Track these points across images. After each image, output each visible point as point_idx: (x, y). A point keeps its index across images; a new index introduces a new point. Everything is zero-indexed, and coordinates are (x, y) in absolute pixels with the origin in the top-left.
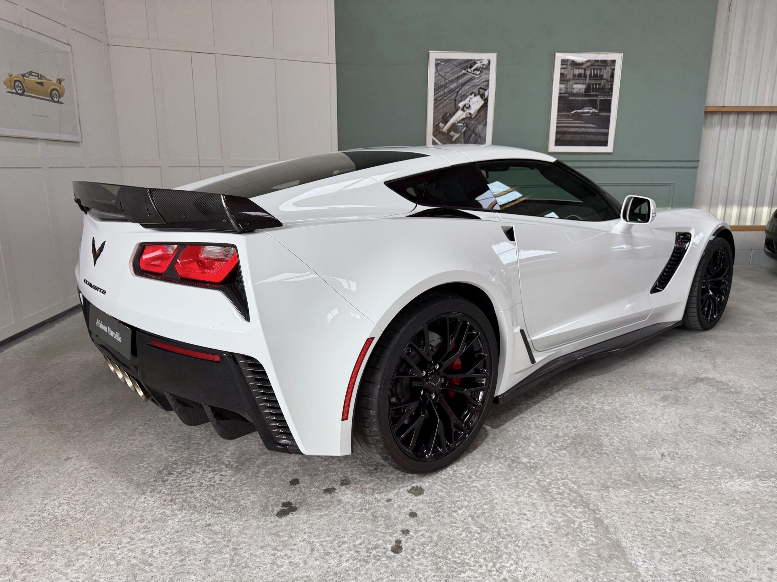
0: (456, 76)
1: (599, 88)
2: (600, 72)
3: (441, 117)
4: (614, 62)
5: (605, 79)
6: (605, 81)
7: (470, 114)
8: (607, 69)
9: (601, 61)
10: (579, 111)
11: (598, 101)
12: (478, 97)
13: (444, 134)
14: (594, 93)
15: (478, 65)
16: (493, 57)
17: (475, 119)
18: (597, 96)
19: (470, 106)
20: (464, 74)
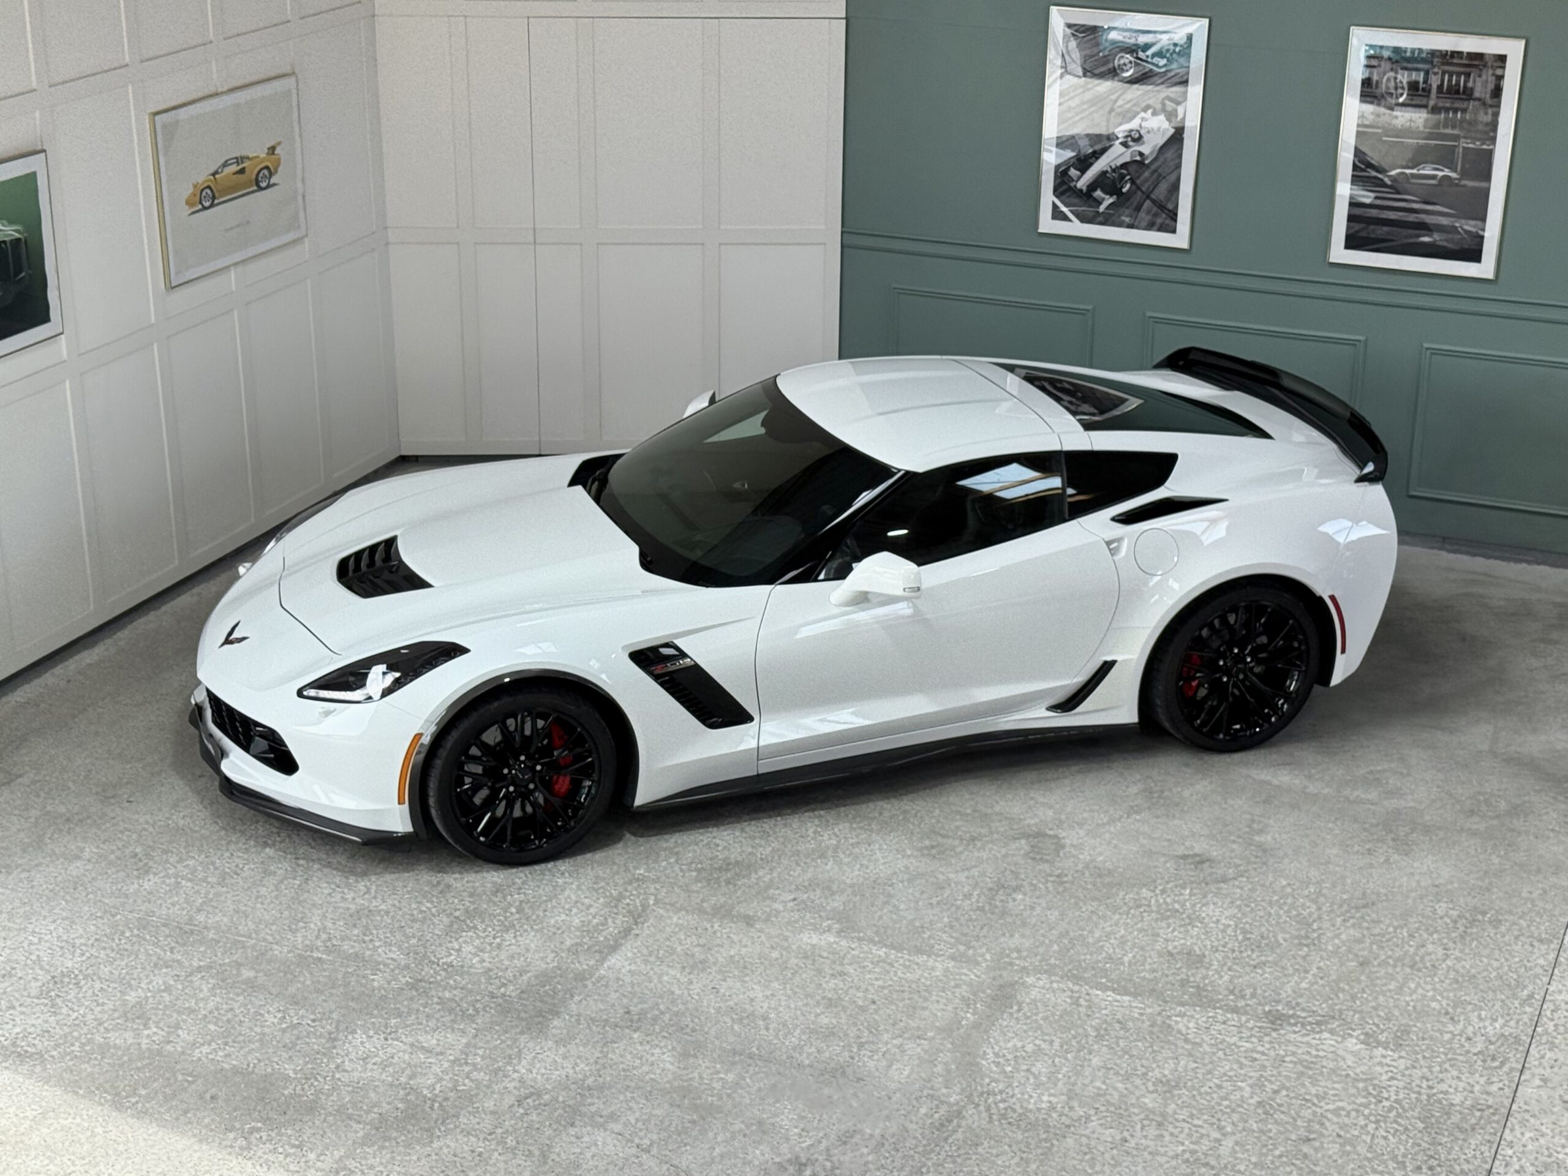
1: (1463, 121)
2: (1466, 82)
3: (1073, 155)
4: (1502, 59)
5: (1479, 99)
6: (1477, 103)
7: (1141, 154)
8: (1484, 77)
9: (1469, 54)
10: (1408, 171)
11: (1461, 150)
12: (1162, 117)
13: (1079, 193)
14: (1449, 131)
15: (1165, 43)
16: (1198, 27)
17: (1153, 167)
18: (1456, 138)
19: (1141, 137)
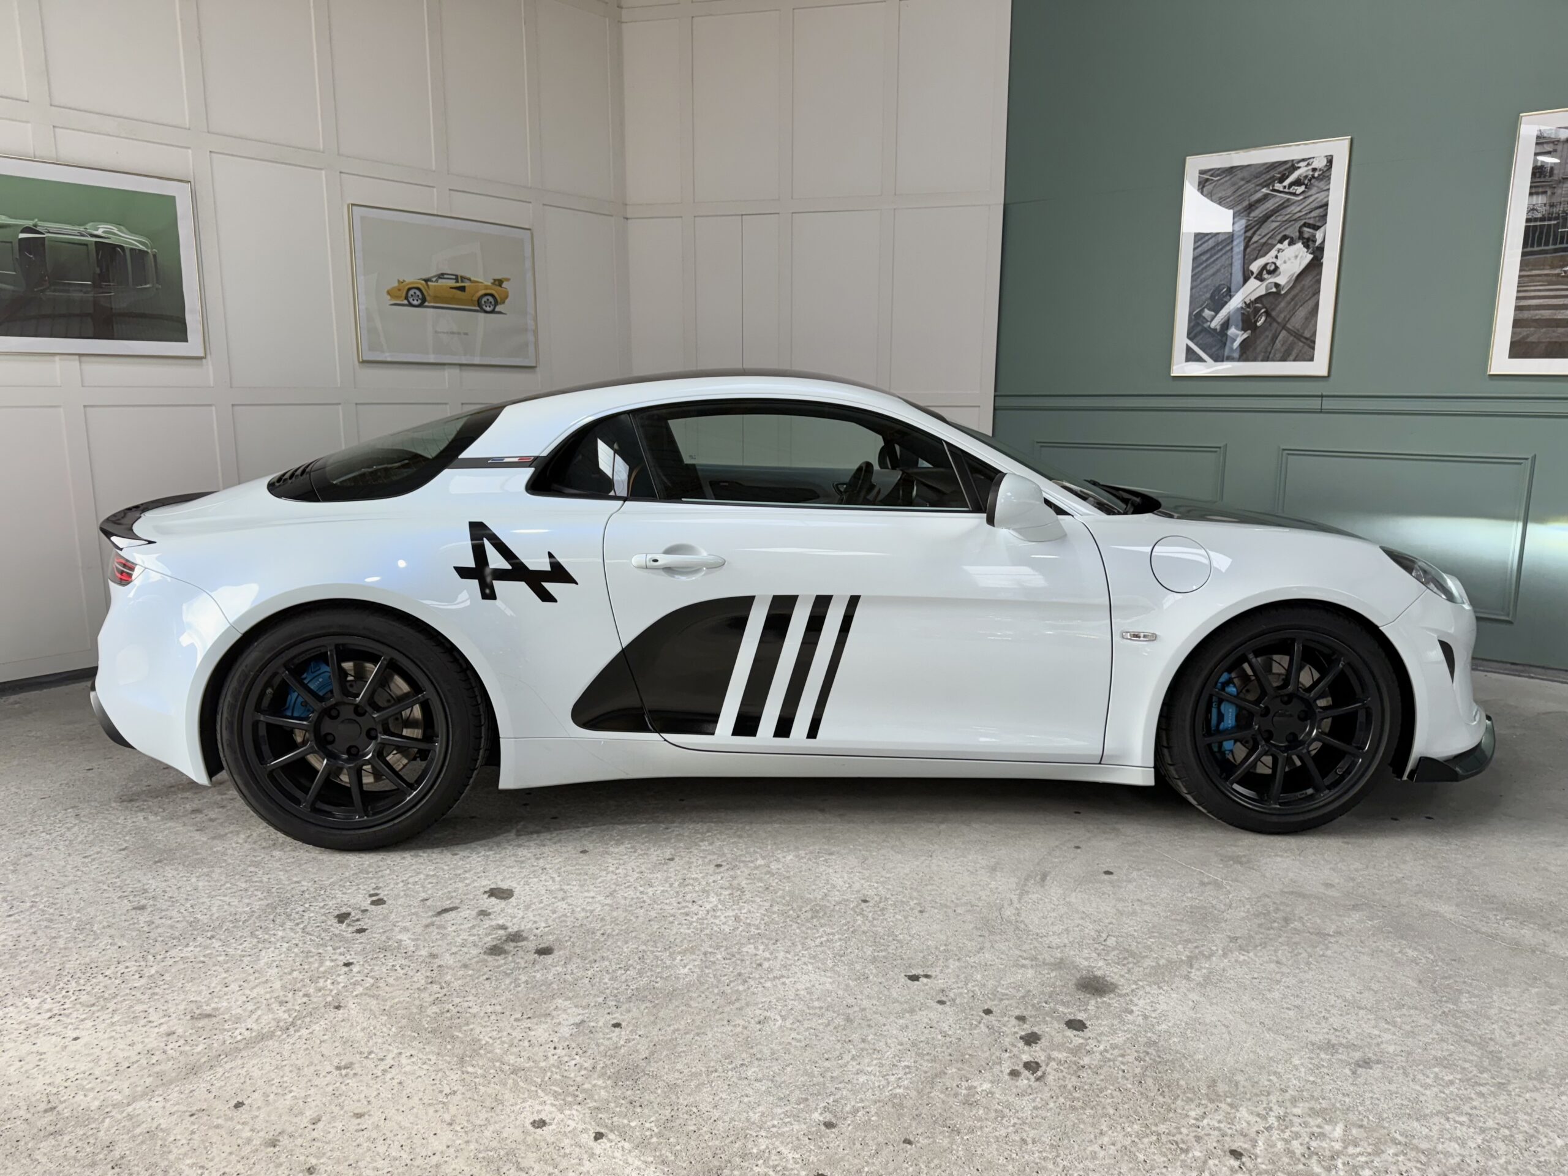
0: (1246, 203)
3: (1208, 295)
7: (1277, 285)
12: (1299, 245)
13: (1212, 333)
15: (1302, 171)
16: (1339, 148)
17: (1289, 298)
19: (1276, 268)
20: (1266, 197)
